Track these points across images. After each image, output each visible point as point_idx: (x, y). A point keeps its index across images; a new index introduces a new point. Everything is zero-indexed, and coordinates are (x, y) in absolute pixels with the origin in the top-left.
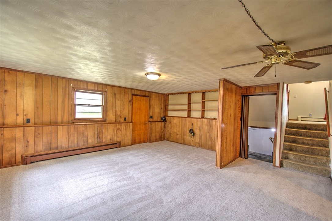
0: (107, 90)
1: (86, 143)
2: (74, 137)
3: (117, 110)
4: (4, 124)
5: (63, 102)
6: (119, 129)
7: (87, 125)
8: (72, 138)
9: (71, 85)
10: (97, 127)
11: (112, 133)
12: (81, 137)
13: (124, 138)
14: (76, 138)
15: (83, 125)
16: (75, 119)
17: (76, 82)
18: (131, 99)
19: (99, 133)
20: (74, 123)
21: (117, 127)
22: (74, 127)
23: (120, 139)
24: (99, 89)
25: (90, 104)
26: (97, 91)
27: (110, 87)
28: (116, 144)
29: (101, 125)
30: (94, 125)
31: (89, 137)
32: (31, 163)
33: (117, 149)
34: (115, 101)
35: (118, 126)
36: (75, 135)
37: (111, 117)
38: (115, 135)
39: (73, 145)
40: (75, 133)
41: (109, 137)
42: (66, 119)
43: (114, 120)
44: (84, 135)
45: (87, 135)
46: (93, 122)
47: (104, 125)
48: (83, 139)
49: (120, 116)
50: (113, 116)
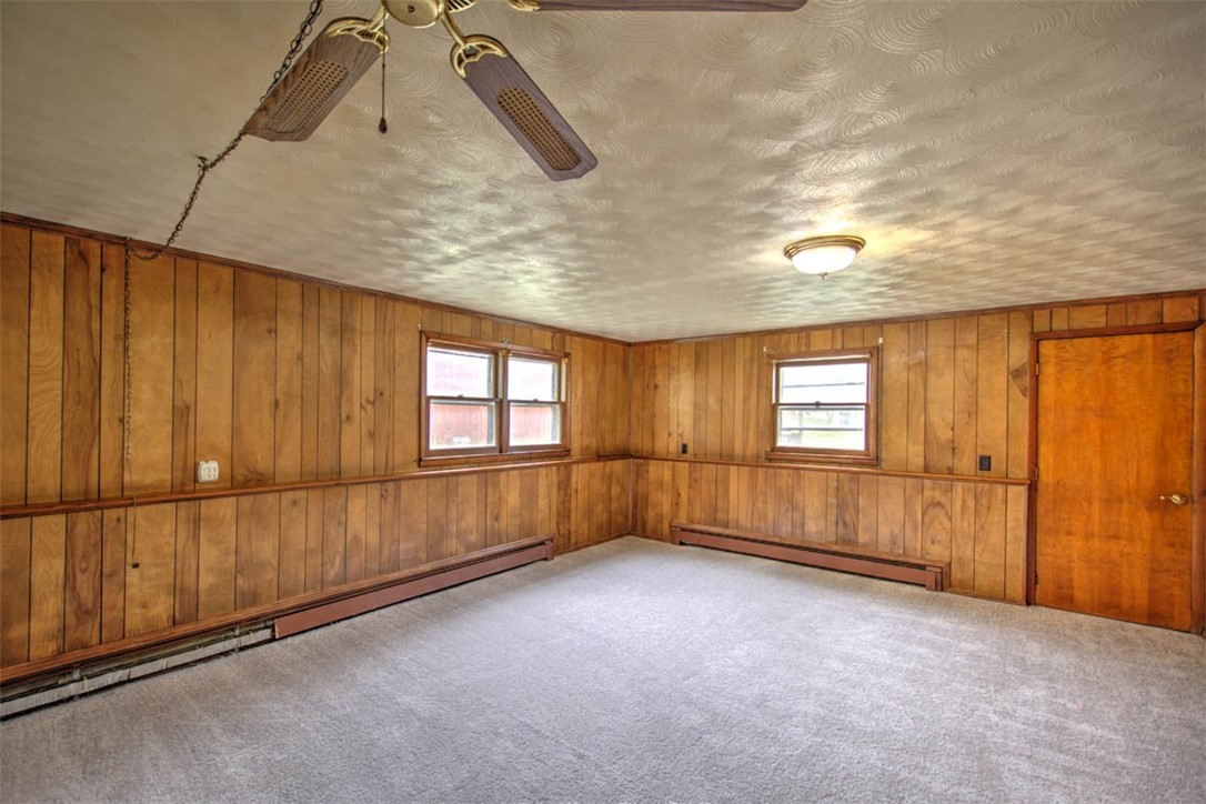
0: (881, 340)
1: (798, 531)
2: (765, 502)
3: (935, 418)
4: (653, 452)
5: (746, 400)
6: (939, 504)
7: (802, 472)
8: (760, 505)
9: (765, 349)
10: (835, 483)
11: (900, 516)
12: (783, 509)
13: (969, 553)
14: (770, 507)
15: (791, 471)
16: (774, 449)
17: (776, 337)
18: (1026, 359)
19: (841, 507)
20: (770, 460)
21: (928, 493)
22: (766, 473)
23: (947, 553)
24: (849, 345)
25: (822, 401)
26: (844, 350)
27: (897, 325)
28: (922, 567)
29: (849, 475)
30: (824, 474)
31: (809, 513)
32: (682, 544)
33: (923, 590)
34: (920, 382)
35: (931, 491)
36: (769, 499)
37: (905, 448)
38: (916, 528)
39: (763, 525)
40: (768, 490)
41: (884, 532)
42: (752, 448)
43: (917, 461)
44: (793, 506)
45: (801, 505)
46: (827, 463)
47: (861, 476)
48: (790, 515)
49: (954, 449)
50: (911, 447)
